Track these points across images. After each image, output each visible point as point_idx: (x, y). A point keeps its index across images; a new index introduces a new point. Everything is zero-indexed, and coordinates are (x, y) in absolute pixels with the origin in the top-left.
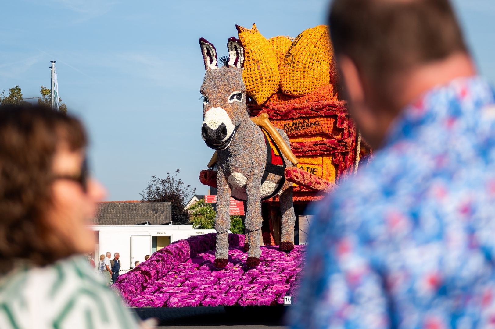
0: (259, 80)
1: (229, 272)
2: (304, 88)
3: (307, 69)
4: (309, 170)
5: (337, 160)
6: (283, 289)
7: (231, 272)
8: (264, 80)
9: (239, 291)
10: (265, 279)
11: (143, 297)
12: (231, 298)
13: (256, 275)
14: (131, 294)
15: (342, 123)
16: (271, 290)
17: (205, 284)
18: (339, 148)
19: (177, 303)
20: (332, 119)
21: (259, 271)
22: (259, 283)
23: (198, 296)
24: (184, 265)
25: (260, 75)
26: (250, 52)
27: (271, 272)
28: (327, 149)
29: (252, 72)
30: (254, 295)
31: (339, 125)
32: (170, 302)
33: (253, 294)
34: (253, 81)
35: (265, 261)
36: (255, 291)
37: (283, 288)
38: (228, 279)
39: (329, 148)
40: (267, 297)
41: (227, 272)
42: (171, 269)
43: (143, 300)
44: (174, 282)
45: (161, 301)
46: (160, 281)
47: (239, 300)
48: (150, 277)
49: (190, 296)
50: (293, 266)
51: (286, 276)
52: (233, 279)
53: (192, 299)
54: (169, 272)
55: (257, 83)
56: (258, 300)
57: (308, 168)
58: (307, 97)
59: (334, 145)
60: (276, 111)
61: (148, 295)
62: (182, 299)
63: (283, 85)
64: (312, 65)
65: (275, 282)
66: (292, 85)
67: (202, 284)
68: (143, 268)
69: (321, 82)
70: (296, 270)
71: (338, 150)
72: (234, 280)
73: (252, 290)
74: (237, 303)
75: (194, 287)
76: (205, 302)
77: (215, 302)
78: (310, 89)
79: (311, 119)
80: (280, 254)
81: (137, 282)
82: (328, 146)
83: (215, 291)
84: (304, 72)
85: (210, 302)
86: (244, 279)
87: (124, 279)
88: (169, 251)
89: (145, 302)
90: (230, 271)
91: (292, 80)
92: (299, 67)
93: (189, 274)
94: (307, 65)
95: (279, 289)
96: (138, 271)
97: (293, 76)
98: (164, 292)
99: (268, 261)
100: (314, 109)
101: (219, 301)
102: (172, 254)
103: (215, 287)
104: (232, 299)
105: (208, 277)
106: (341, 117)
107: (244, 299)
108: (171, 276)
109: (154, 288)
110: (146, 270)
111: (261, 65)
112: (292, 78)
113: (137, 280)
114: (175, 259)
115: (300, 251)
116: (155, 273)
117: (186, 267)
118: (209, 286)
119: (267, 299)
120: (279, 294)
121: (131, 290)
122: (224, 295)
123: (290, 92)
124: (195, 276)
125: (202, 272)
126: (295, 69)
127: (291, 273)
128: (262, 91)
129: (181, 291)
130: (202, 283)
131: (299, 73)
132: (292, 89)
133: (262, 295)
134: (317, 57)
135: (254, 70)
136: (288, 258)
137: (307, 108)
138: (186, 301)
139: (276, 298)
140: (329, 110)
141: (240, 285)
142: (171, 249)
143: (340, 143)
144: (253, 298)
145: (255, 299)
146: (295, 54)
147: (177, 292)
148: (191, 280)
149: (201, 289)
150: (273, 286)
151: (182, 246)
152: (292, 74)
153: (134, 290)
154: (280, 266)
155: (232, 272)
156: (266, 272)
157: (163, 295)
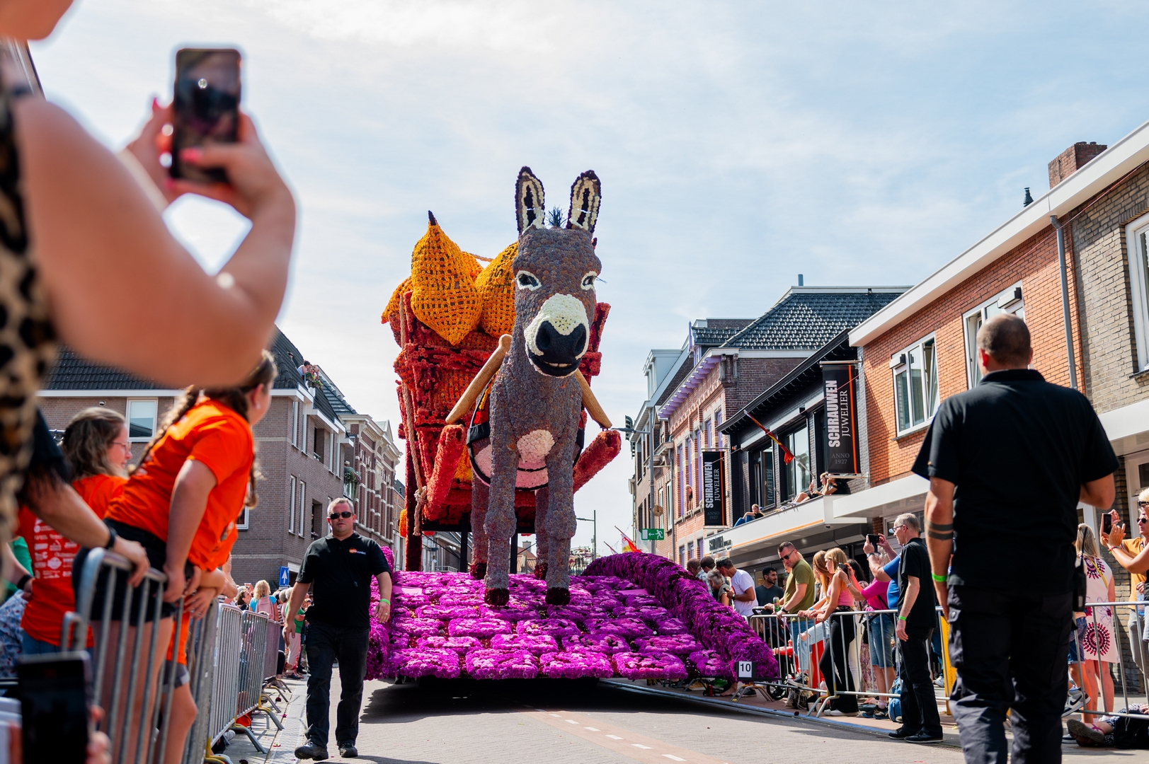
0: (457, 304)
8: (465, 305)
25: (458, 297)
26: (445, 257)
29: (446, 291)
34: (446, 306)
37: (678, 645)
40: (672, 661)
55: (453, 310)
56: (662, 667)
60: (473, 358)
63: (489, 319)
91: (506, 312)
97: (508, 306)
111: (461, 281)
119: (677, 665)
128: (460, 323)
135: (449, 288)
145: (654, 666)
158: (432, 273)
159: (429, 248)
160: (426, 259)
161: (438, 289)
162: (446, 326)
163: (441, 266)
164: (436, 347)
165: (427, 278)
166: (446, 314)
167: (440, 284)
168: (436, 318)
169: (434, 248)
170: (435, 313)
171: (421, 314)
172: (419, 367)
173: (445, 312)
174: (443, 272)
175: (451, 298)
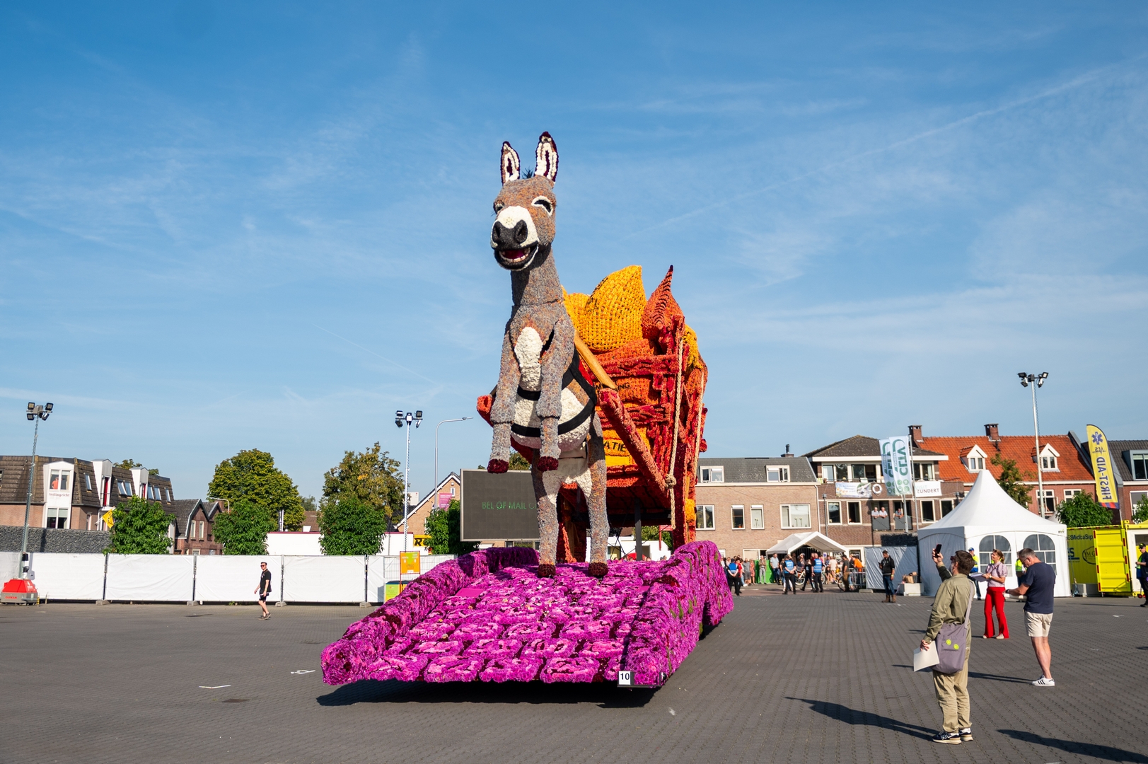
1: (520, 615)
2: (611, 341)
3: (614, 316)
4: (617, 447)
5: (652, 432)
6: (609, 651)
7: (523, 614)
9: (539, 651)
10: (577, 630)
11: (386, 661)
12: (527, 668)
13: (562, 620)
14: (366, 658)
15: (659, 384)
16: (590, 652)
17: (485, 637)
18: (655, 416)
19: (440, 675)
20: (646, 380)
21: (566, 613)
22: (570, 637)
23: (474, 663)
24: (454, 600)
27: (585, 616)
28: (640, 418)
30: (565, 661)
31: (655, 385)
32: (428, 673)
33: (563, 660)
35: (571, 593)
36: (563, 653)
37: (610, 649)
38: (520, 626)
39: (642, 416)
40: (586, 667)
41: (518, 613)
42: (433, 607)
43: (386, 668)
44: (437, 633)
45: (415, 669)
46: (415, 630)
47: (539, 671)
48: (400, 623)
49: (461, 661)
50: (616, 605)
51: (609, 624)
52: (527, 627)
53: (466, 668)
54: (430, 612)
56: (572, 673)
57: (615, 443)
58: (614, 353)
59: (649, 412)
61: (395, 658)
62: (448, 667)
64: (621, 312)
65: (594, 634)
66: (595, 335)
67: (481, 637)
68: (389, 611)
69: (631, 334)
70: (622, 612)
71: (654, 418)
72: (529, 631)
73: (560, 651)
74: (537, 676)
75: (468, 642)
76: (485, 674)
77: (501, 674)
78: (618, 343)
79: (619, 380)
80: (590, 581)
81: (378, 636)
82: (642, 414)
83: (501, 651)
84: (611, 319)
85: (494, 675)
86: (545, 629)
87: (357, 632)
88: (432, 580)
89: (388, 671)
90: (521, 612)
92: (604, 313)
93: (460, 617)
94: (614, 312)
95: (604, 649)
96: (381, 617)
98: (420, 651)
99: (575, 593)
100: (623, 367)
101: (508, 674)
102: (435, 584)
103: (501, 642)
104: (529, 670)
105: (489, 624)
106: (658, 376)
107: (550, 671)
108: (433, 620)
109: (406, 644)
110: (394, 614)
112: (595, 327)
113: (379, 633)
114: (440, 592)
115: (618, 576)
116: (409, 617)
117: (455, 604)
118: (491, 642)
119: (586, 670)
120: (604, 660)
121: (368, 650)
122: (515, 661)
123: (593, 344)
124: (469, 620)
125: (480, 614)
126: (599, 315)
127: (616, 618)
129: (447, 651)
130: (480, 635)
131: (604, 320)
132: (595, 341)
133: (577, 662)
134: (626, 303)
136: (604, 590)
137: (614, 365)
138: (454, 671)
139: (601, 667)
140: (642, 367)
141: (540, 640)
142: (434, 576)
143: (657, 410)
144: (564, 668)
145: (567, 671)
146: (599, 298)
147: (441, 653)
148: (463, 629)
149: (478, 648)
150: (592, 643)
151: (451, 570)
152: (595, 322)
153: (372, 649)
154: (596, 603)
155: (526, 614)
156: (576, 616)
157: (418, 659)
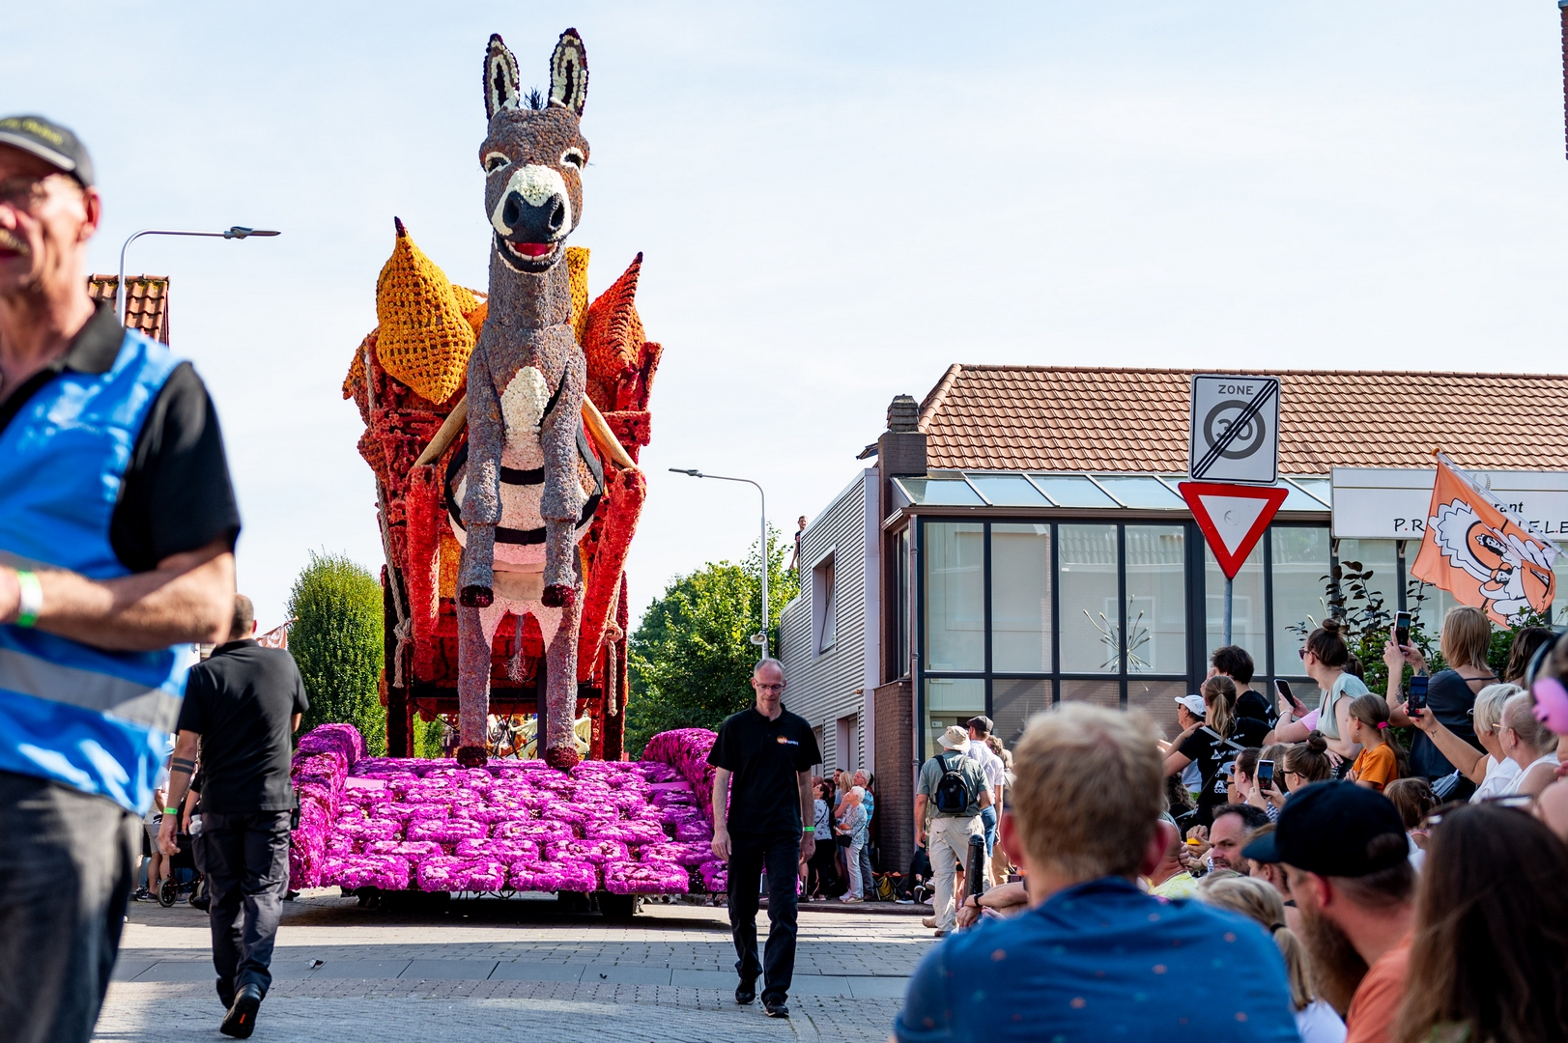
0: (439, 346)
6: (691, 856)
8: (452, 349)
19: (447, 880)
25: (441, 337)
26: (421, 282)
29: (423, 329)
30: (634, 866)
33: (631, 864)
34: (424, 349)
37: (691, 853)
40: (673, 874)
45: (402, 873)
47: (600, 877)
49: (471, 864)
54: (341, 805)
55: (434, 355)
56: (658, 880)
73: (614, 855)
74: (601, 885)
107: (621, 877)
108: (356, 815)
109: (348, 843)
111: (444, 314)
122: (556, 865)
133: (653, 867)
135: (428, 325)
144: (642, 875)
145: (649, 878)
147: (421, 854)
149: (476, 849)
158: (403, 305)
159: (398, 270)
160: (394, 286)
161: (413, 328)
162: (425, 379)
163: (415, 294)
164: (414, 411)
165: (397, 313)
166: (425, 361)
167: (415, 319)
168: (411, 368)
169: (404, 269)
170: (409, 361)
171: (391, 364)
172: (391, 442)
173: (424, 358)
174: (418, 303)
175: (431, 339)
